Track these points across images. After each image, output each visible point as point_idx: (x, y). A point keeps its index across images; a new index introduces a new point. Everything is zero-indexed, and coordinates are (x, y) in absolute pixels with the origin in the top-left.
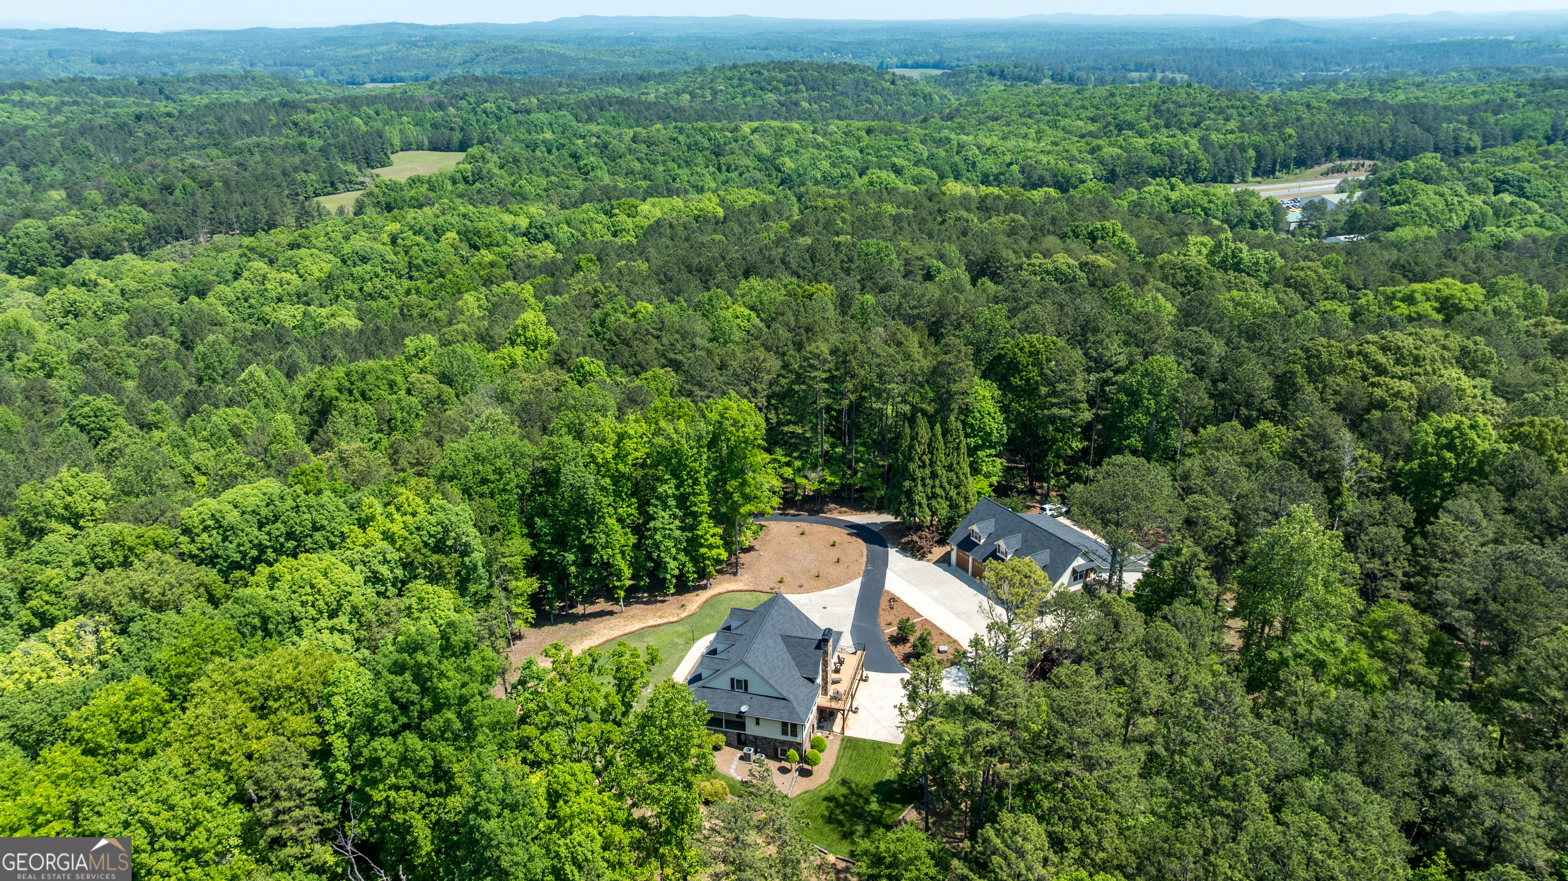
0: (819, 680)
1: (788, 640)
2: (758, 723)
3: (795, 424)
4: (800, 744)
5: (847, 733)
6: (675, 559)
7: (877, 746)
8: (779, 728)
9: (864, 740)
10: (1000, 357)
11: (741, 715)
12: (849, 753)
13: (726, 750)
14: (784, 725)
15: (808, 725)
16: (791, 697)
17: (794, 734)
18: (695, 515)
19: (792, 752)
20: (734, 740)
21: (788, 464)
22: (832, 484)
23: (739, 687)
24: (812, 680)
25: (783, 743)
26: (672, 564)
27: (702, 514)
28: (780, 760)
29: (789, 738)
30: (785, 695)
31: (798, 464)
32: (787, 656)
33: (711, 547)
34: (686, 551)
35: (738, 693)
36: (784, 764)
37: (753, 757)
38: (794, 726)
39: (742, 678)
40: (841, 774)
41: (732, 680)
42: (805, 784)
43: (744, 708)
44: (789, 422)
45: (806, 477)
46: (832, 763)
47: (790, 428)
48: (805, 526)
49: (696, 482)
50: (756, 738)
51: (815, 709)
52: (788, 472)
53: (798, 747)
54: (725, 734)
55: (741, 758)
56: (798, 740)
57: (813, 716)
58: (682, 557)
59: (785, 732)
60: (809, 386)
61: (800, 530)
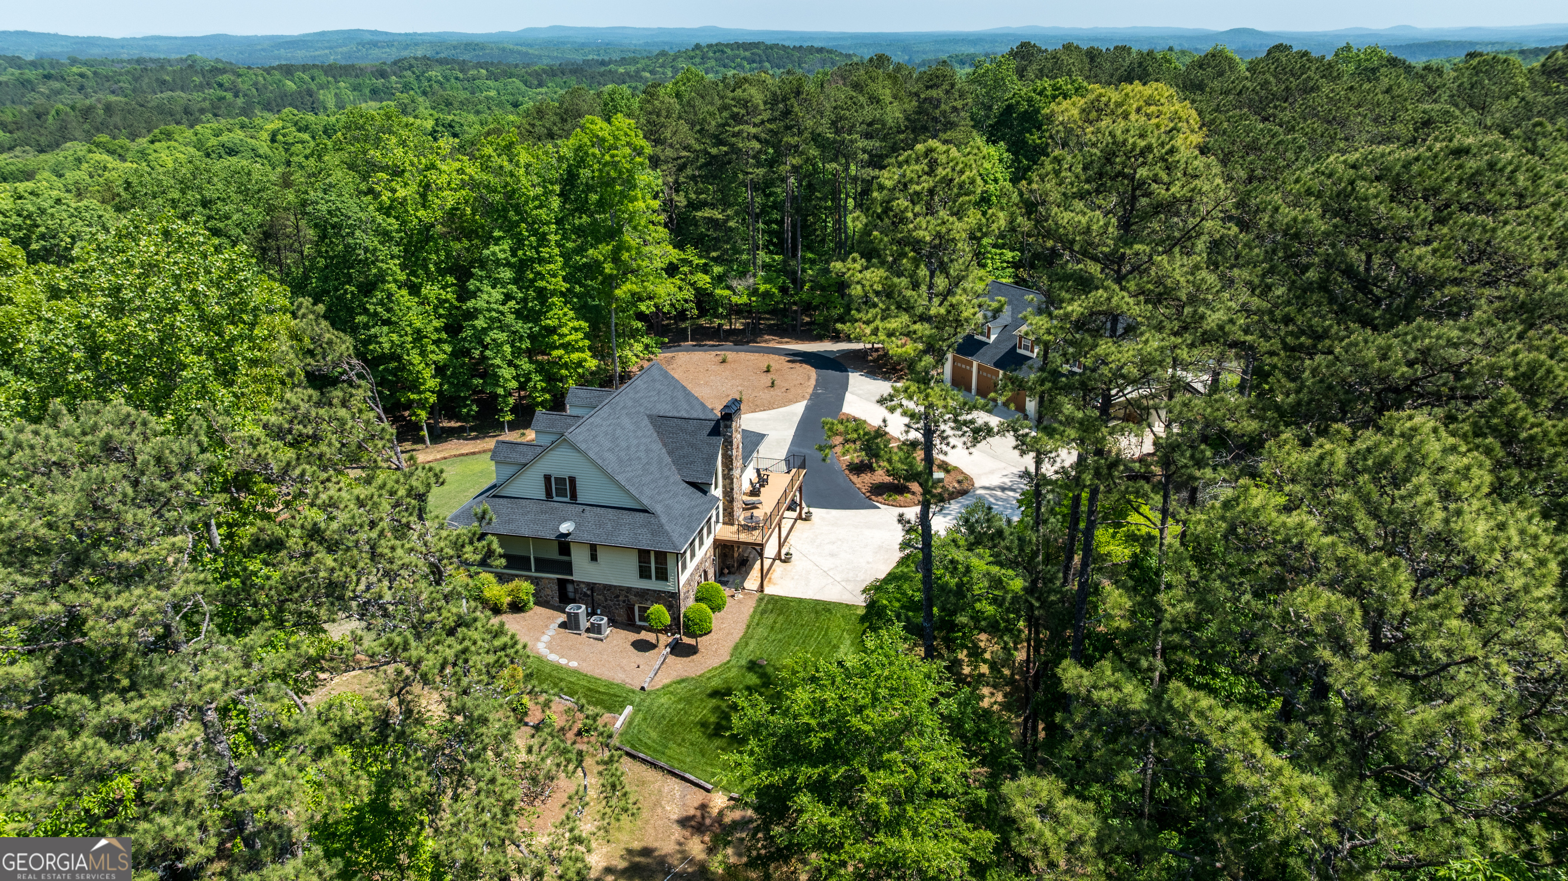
0: (717, 492)
1: (660, 422)
2: (594, 558)
3: (713, 206)
4: (675, 596)
5: (768, 590)
6: (510, 364)
7: (822, 609)
8: (633, 563)
9: (800, 601)
10: (1009, 109)
11: (564, 544)
12: (770, 619)
13: (538, 613)
14: (643, 554)
15: (691, 566)
16: (658, 509)
17: (663, 575)
18: (542, 295)
19: (659, 611)
20: (553, 592)
21: (705, 269)
22: (766, 294)
23: (561, 492)
24: (702, 488)
25: (644, 595)
26: (507, 372)
27: (553, 293)
28: (638, 630)
29: (652, 584)
30: (646, 502)
31: (717, 270)
32: (657, 447)
33: (568, 347)
34: (530, 354)
35: (559, 505)
36: (645, 635)
37: (584, 624)
38: (661, 556)
39: (565, 473)
40: (752, 651)
41: (547, 478)
42: (681, 667)
43: (566, 527)
44: (703, 204)
45: (729, 288)
46: (737, 634)
47: (707, 213)
48: (730, 355)
49: (543, 239)
50: (592, 587)
51: (708, 542)
52: (703, 280)
53: (671, 600)
54: (535, 581)
55: (563, 625)
56: (669, 587)
57: (704, 551)
58: (525, 364)
59: (644, 573)
60: (732, 145)
61: (720, 358)
